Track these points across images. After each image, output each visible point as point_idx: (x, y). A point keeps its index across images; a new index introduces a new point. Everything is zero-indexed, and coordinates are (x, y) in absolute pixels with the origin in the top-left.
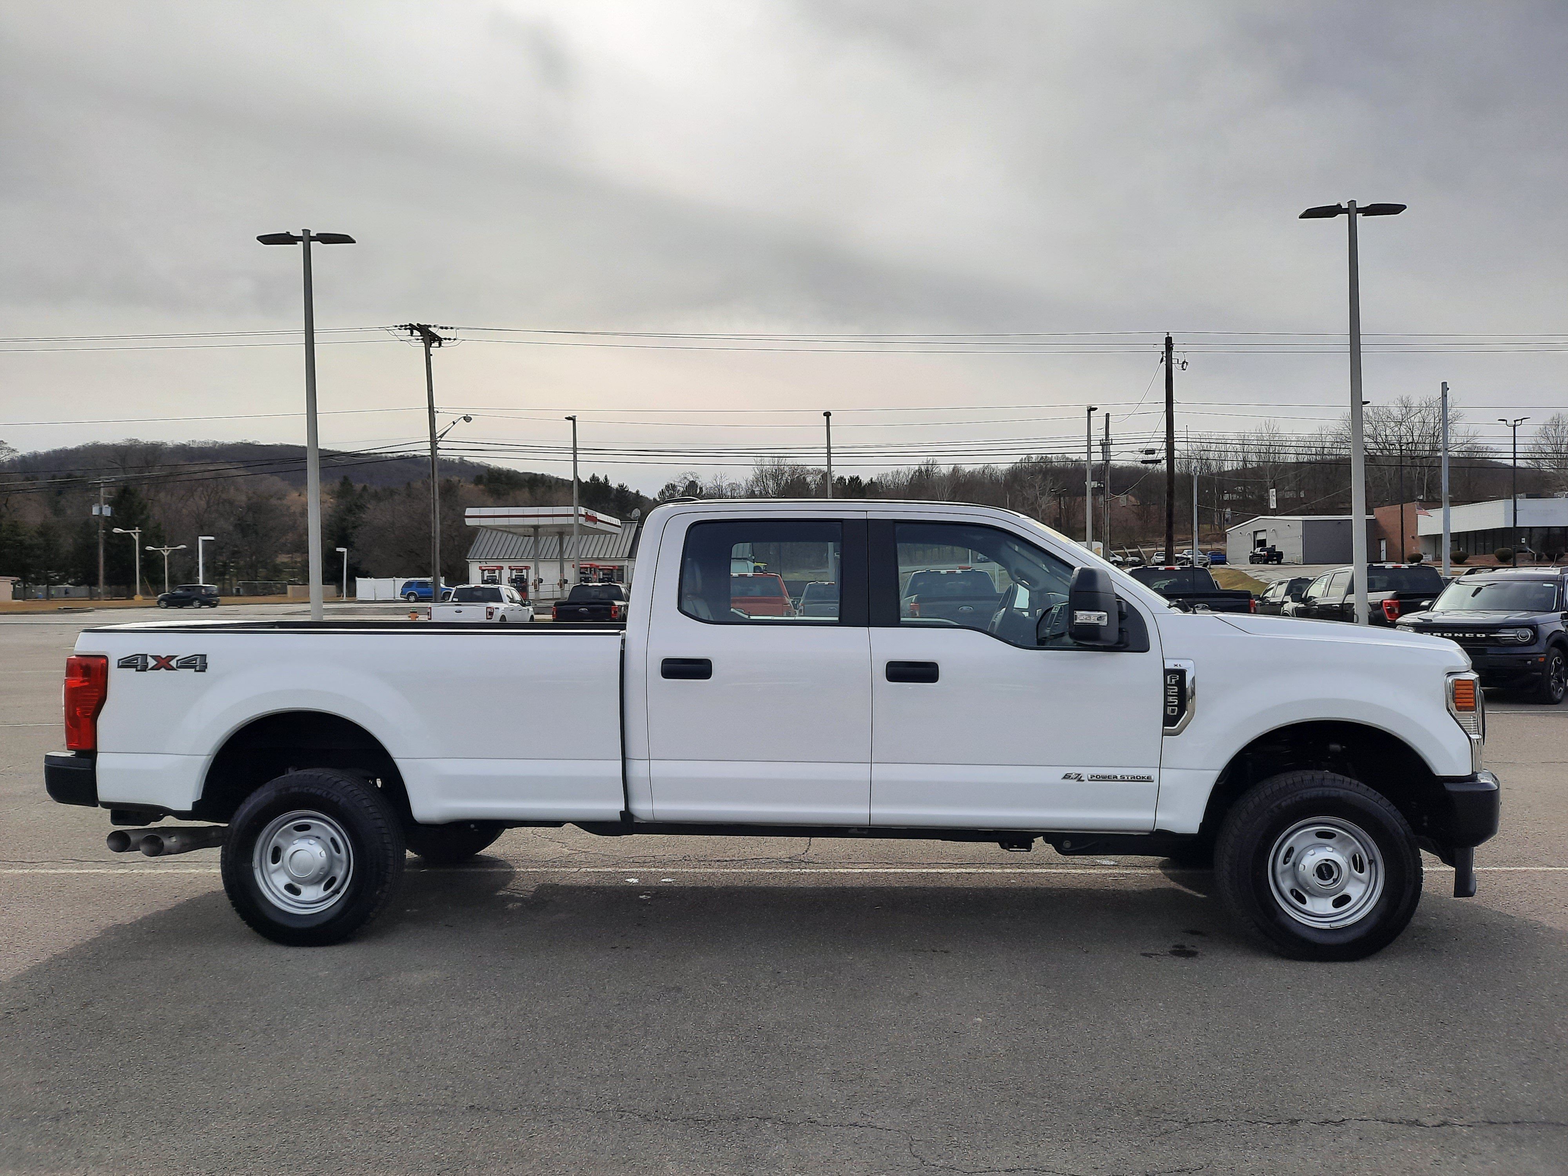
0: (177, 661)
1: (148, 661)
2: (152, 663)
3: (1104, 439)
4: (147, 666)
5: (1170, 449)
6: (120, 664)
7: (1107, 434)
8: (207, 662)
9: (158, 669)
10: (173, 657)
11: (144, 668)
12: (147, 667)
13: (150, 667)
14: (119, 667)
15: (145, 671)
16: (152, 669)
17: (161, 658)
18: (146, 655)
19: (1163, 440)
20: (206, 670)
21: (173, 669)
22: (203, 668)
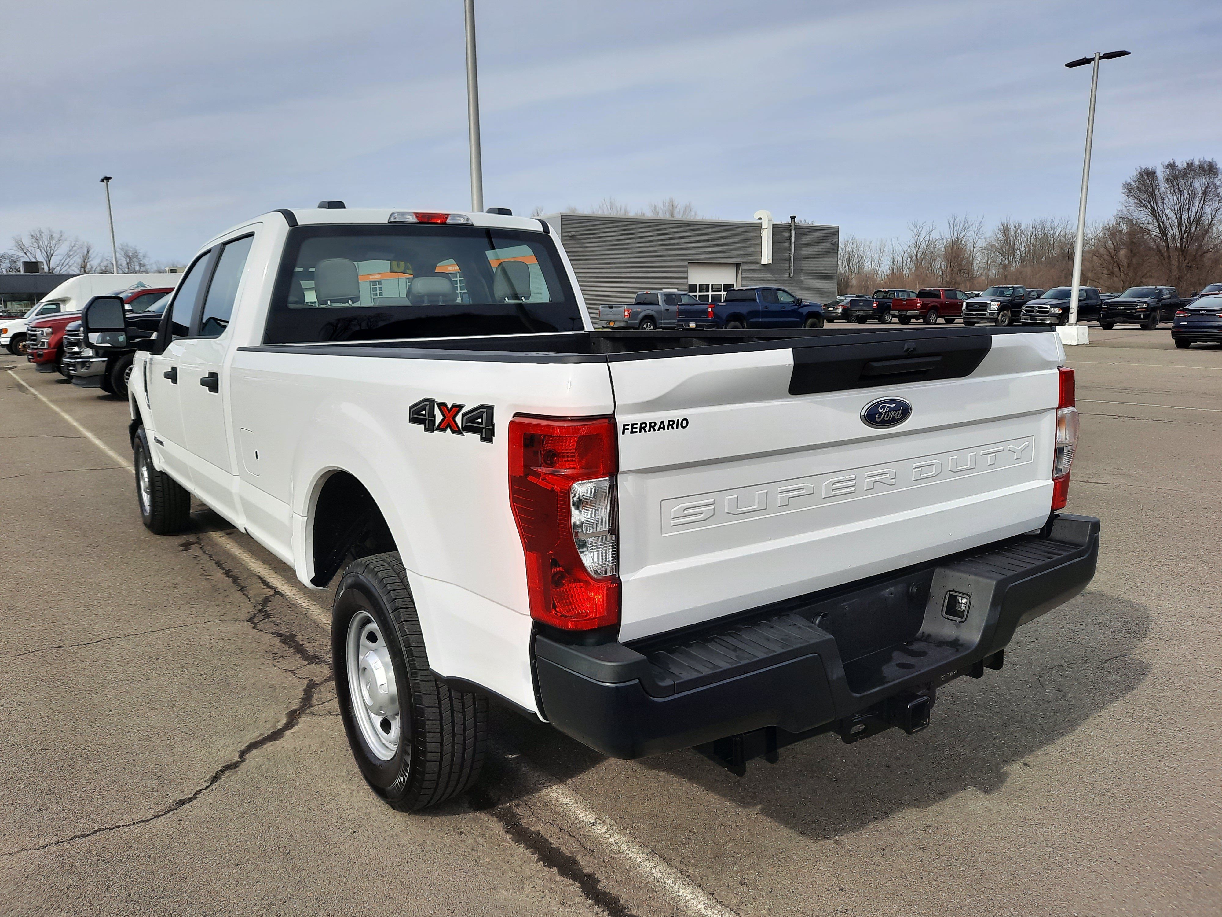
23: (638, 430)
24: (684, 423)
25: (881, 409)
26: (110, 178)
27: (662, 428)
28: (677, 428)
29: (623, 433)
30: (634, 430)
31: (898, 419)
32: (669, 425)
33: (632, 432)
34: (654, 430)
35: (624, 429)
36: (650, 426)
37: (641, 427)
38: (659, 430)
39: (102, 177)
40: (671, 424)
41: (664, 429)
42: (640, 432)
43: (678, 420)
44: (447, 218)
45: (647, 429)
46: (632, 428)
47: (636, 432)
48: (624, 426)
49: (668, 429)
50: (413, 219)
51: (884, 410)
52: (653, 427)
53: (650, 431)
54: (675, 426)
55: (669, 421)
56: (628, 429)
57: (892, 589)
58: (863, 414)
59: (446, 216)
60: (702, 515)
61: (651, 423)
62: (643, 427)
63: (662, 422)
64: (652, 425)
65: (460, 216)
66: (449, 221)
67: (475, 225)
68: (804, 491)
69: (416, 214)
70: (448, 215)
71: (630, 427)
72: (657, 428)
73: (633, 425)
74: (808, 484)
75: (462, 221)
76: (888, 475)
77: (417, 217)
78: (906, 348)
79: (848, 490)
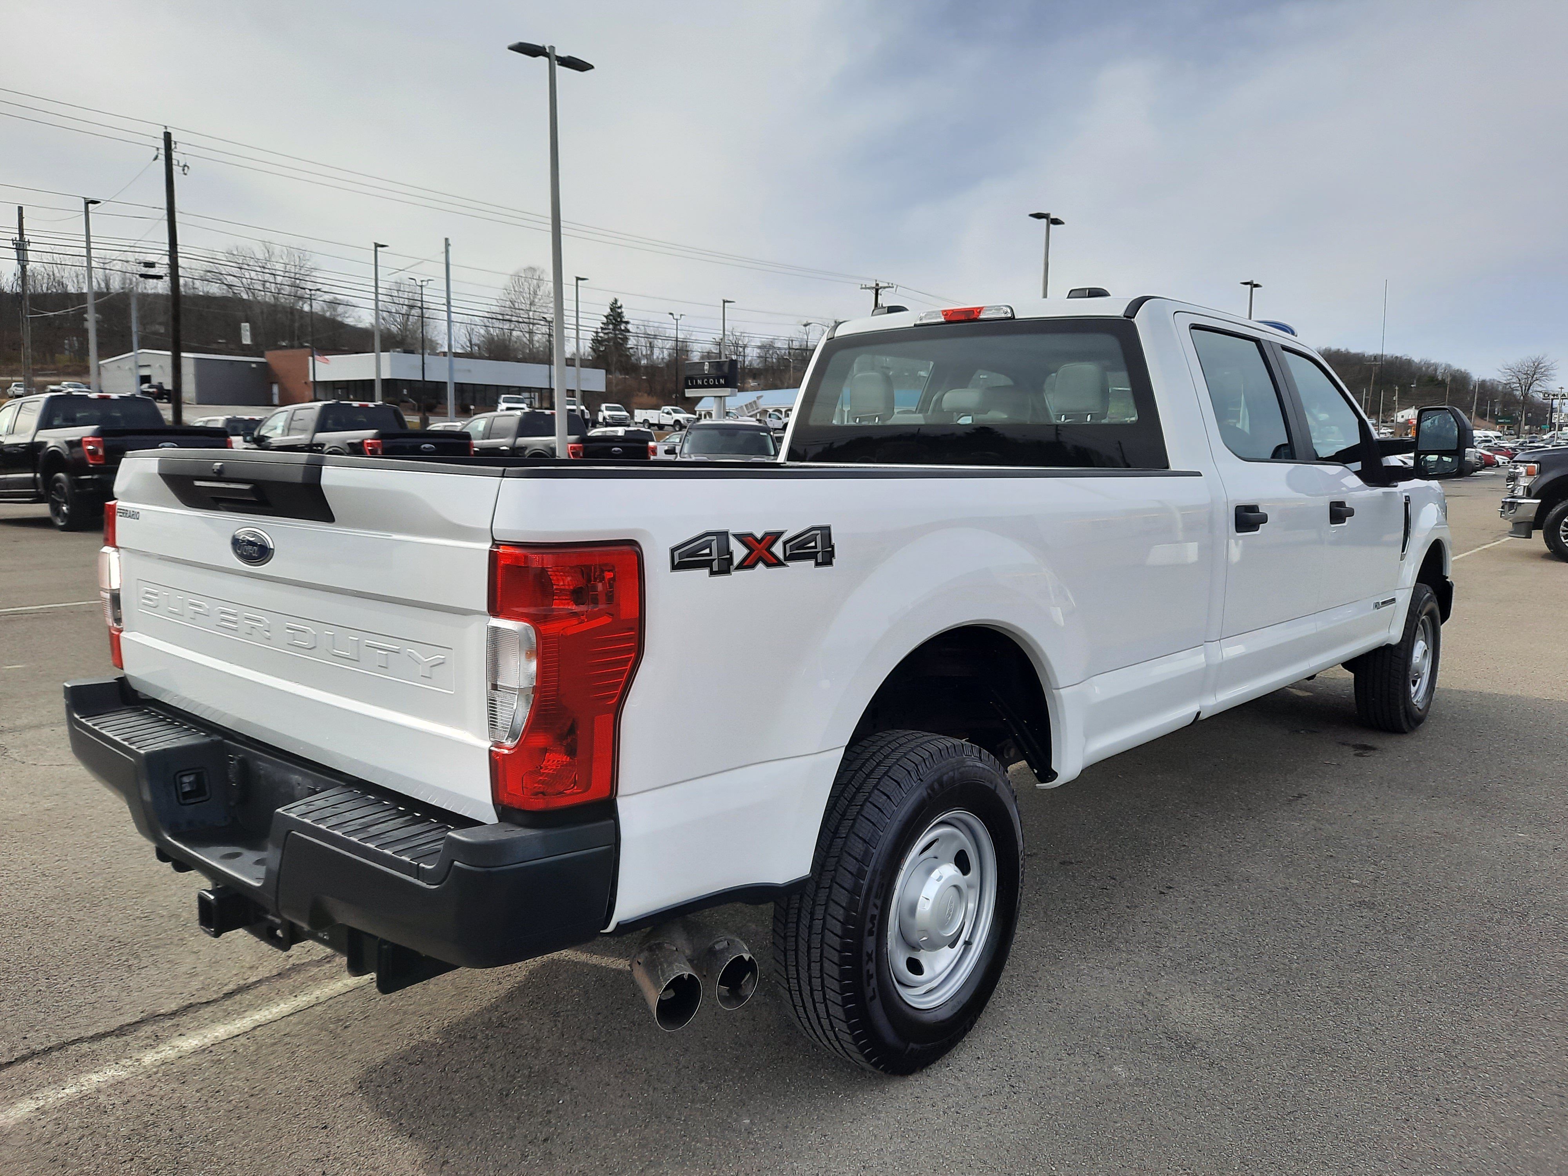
0: (785, 543)
1: (732, 548)
2: (739, 552)
3: (18, 239)
4: (730, 561)
5: (174, 265)
6: (676, 562)
7: (21, 234)
8: (833, 541)
9: (752, 566)
10: (778, 535)
11: (725, 567)
12: (732, 564)
13: (736, 561)
14: (675, 567)
15: (727, 572)
16: (741, 566)
17: (755, 539)
18: (725, 534)
19: (163, 252)
20: (834, 561)
21: (779, 563)
22: (827, 558)
31: (256, 558)
44: (980, 312)
50: (941, 318)
66: (982, 316)
70: (982, 308)
75: (1002, 314)
76: (263, 625)
77: (946, 316)
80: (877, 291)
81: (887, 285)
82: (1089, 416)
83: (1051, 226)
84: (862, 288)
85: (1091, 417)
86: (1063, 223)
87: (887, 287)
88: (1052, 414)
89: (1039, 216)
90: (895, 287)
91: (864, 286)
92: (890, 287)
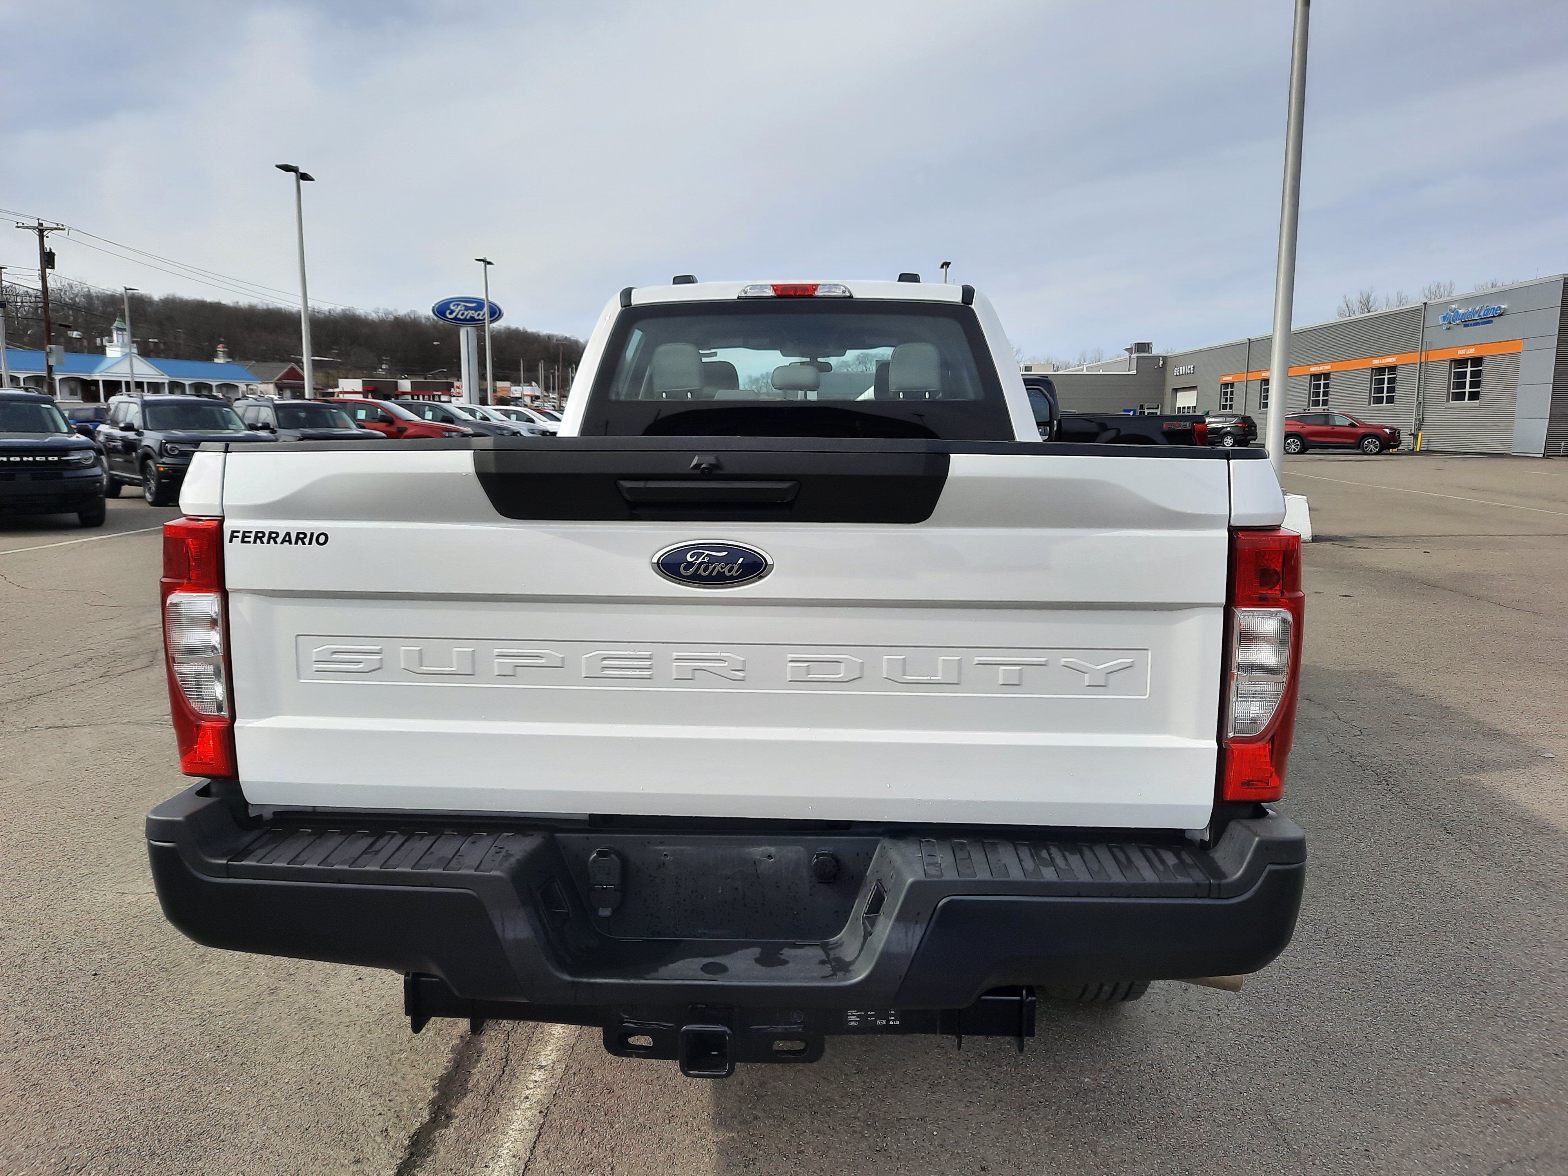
23: (252, 539)
24: (322, 539)
25: (691, 557)
26: (949, 263)
27: (287, 541)
28: (310, 543)
29: (231, 541)
30: (246, 539)
31: (732, 577)
32: (298, 538)
33: (243, 542)
34: (276, 543)
35: (232, 537)
36: (270, 538)
37: (256, 537)
38: (282, 543)
39: (941, 263)
40: (301, 537)
41: (291, 543)
42: (255, 542)
43: (312, 534)
44: (815, 290)
45: (265, 539)
46: (244, 536)
47: (249, 542)
48: (233, 532)
49: (296, 543)
50: (770, 293)
51: (697, 559)
52: (274, 539)
53: (268, 542)
54: (307, 541)
55: (298, 534)
56: (237, 537)
57: (772, 850)
58: (655, 560)
59: (815, 287)
60: (361, 666)
61: (271, 533)
62: (259, 537)
63: (288, 534)
64: (273, 537)
65: (836, 285)
66: (819, 293)
67: (854, 297)
68: (543, 661)
69: (773, 286)
70: (817, 286)
71: (240, 535)
72: (279, 540)
73: (244, 532)
74: (553, 653)
75: (838, 293)
76: (726, 664)
77: (775, 290)
78: (695, 462)
79: (636, 673)
80: (41, 232)
81: (56, 226)
82: (927, 393)
83: (302, 182)
84: (18, 227)
85: (929, 394)
86: (312, 180)
87: (56, 229)
88: (892, 389)
89: (286, 168)
90: (67, 229)
91: (20, 224)
92: (60, 229)
